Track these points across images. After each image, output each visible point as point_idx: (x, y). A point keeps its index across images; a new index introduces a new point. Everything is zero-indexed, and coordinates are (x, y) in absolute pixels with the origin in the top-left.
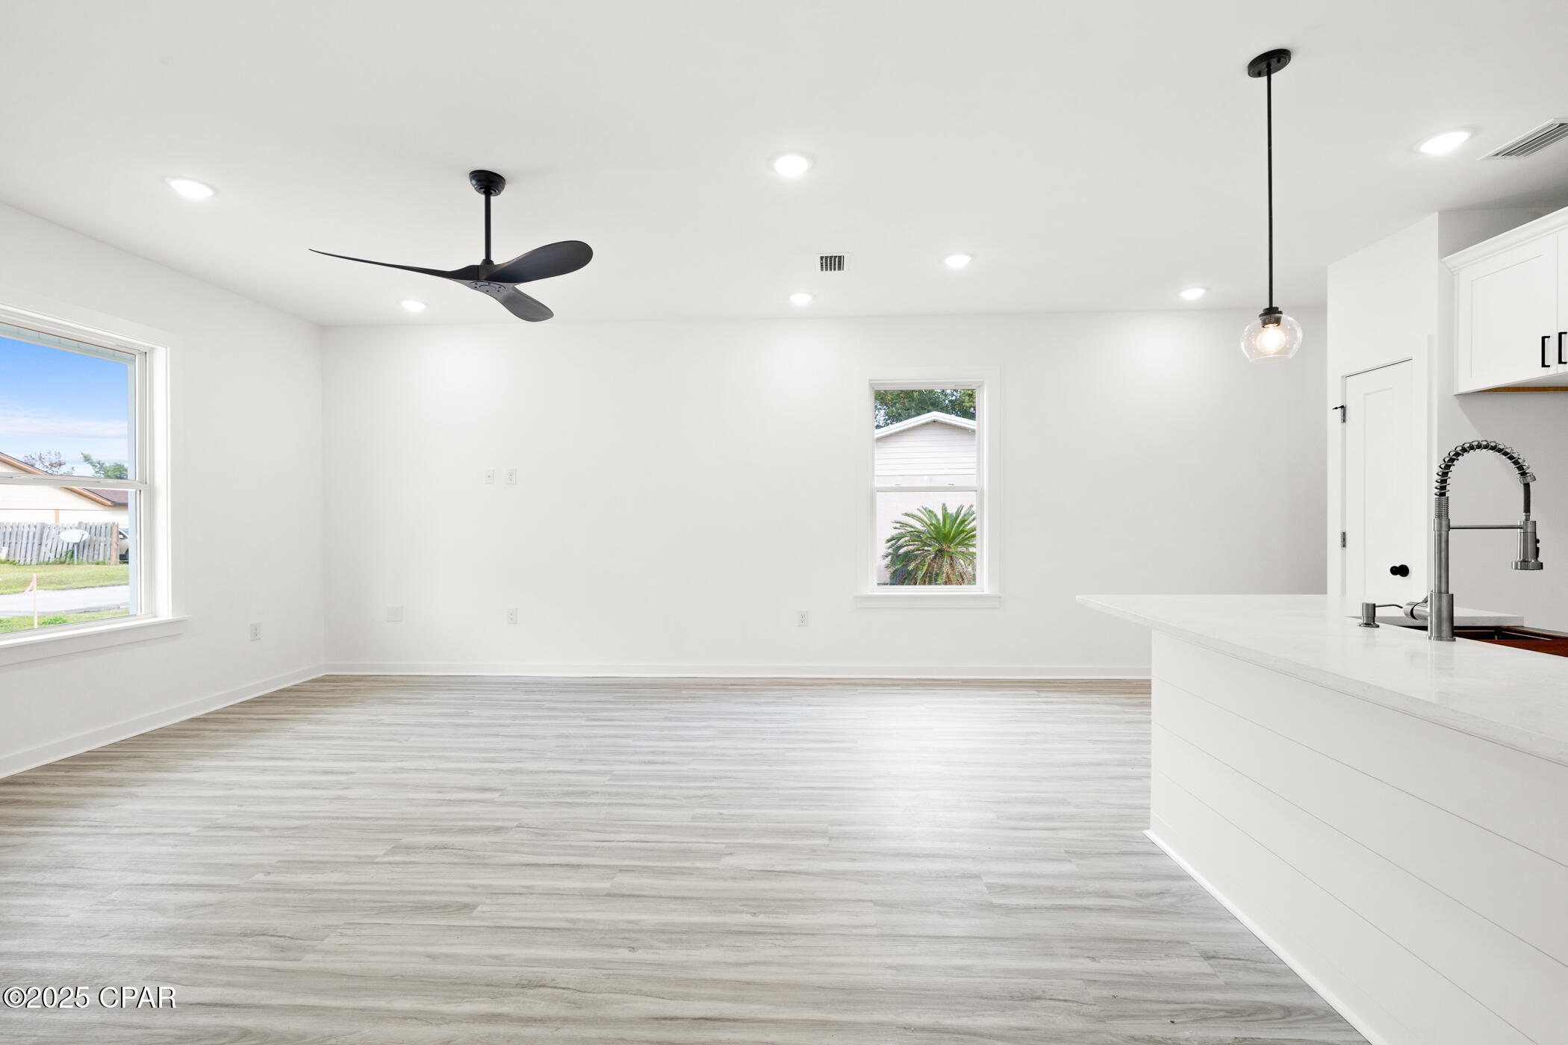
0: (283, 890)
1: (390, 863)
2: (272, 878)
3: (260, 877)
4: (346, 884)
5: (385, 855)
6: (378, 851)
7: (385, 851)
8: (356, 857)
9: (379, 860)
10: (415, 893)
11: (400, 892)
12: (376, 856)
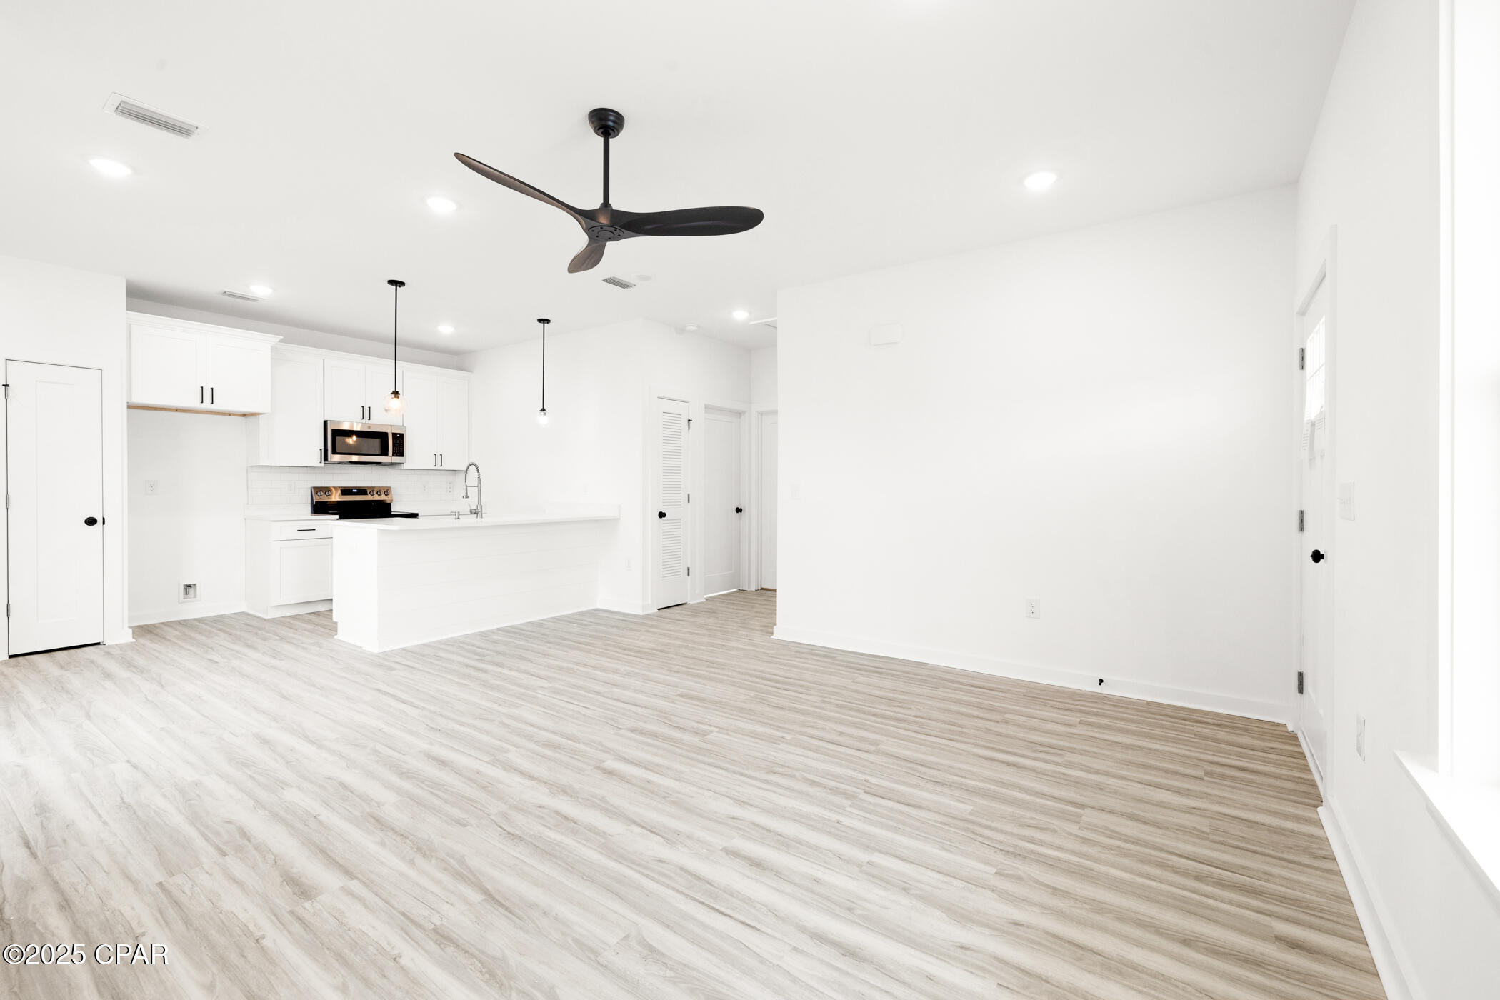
0: (770, 725)
1: (710, 725)
2: (780, 734)
3: (788, 737)
4: (736, 719)
5: (711, 732)
6: (716, 736)
7: (712, 734)
8: (730, 736)
9: (717, 730)
10: (702, 707)
11: (710, 709)
12: (718, 732)
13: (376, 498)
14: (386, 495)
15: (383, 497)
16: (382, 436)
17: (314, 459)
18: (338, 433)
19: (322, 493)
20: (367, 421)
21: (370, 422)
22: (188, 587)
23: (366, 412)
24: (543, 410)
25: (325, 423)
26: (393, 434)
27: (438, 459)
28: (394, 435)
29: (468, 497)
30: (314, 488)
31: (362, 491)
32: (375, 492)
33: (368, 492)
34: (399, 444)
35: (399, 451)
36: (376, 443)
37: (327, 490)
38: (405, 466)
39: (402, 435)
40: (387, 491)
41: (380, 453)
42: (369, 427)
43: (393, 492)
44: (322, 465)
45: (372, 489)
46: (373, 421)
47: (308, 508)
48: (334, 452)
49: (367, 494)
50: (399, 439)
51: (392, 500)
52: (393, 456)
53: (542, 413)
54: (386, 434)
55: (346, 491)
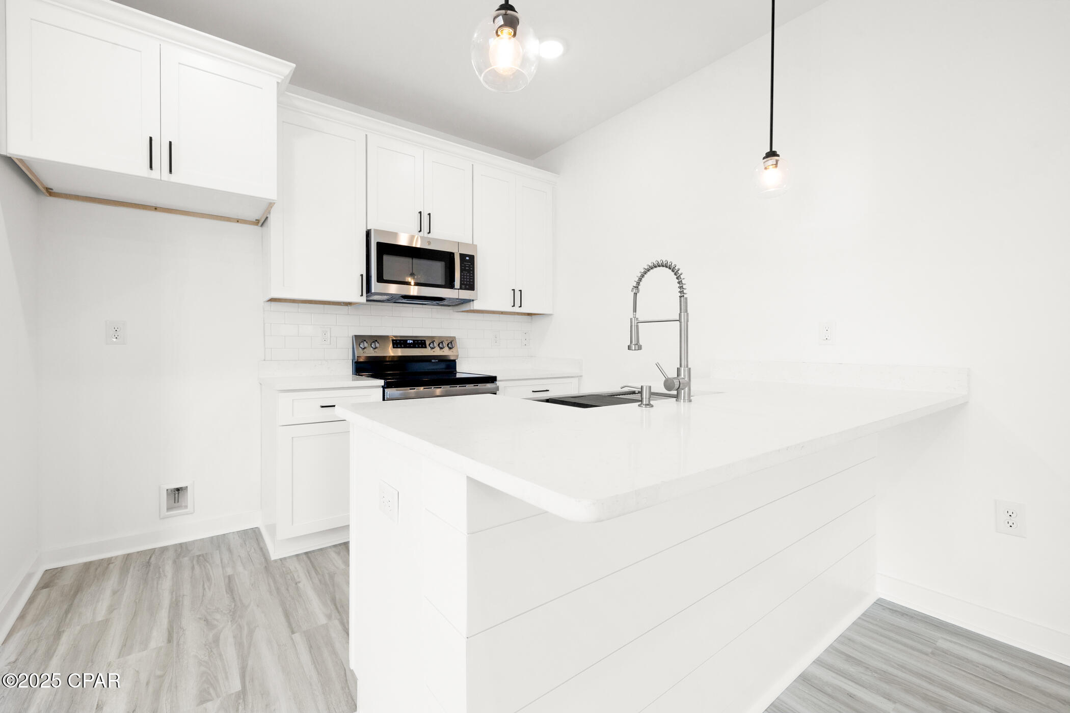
13: (437, 352)
14: (450, 348)
15: (446, 352)
16: (446, 258)
17: (353, 292)
18: (386, 249)
19: (366, 345)
20: (426, 235)
21: (430, 236)
22: (177, 493)
23: (424, 220)
24: (772, 154)
25: (368, 234)
26: (461, 254)
27: (517, 296)
28: (462, 256)
29: (640, 348)
30: (355, 336)
31: (419, 343)
32: (436, 345)
33: (427, 343)
34: (469, 271)
35: (469, 284)
36: (438, 267)
37: (375, 340)
38: (476, 306)
39: (472, 258)
40: (451, 343)
41: (443, 283)
42: (429, 243)
43: (459, 344)
44: (363, 299)
45: (433, 339)
46: (437, 233)
47: (349, 368)
48: (380, 279)
49: (426, 347)
50: (468, 262)
51: (457, 356)
52: (461, 288)
53: (772, 160)
54: (451, 255)
55: (400, 343)
